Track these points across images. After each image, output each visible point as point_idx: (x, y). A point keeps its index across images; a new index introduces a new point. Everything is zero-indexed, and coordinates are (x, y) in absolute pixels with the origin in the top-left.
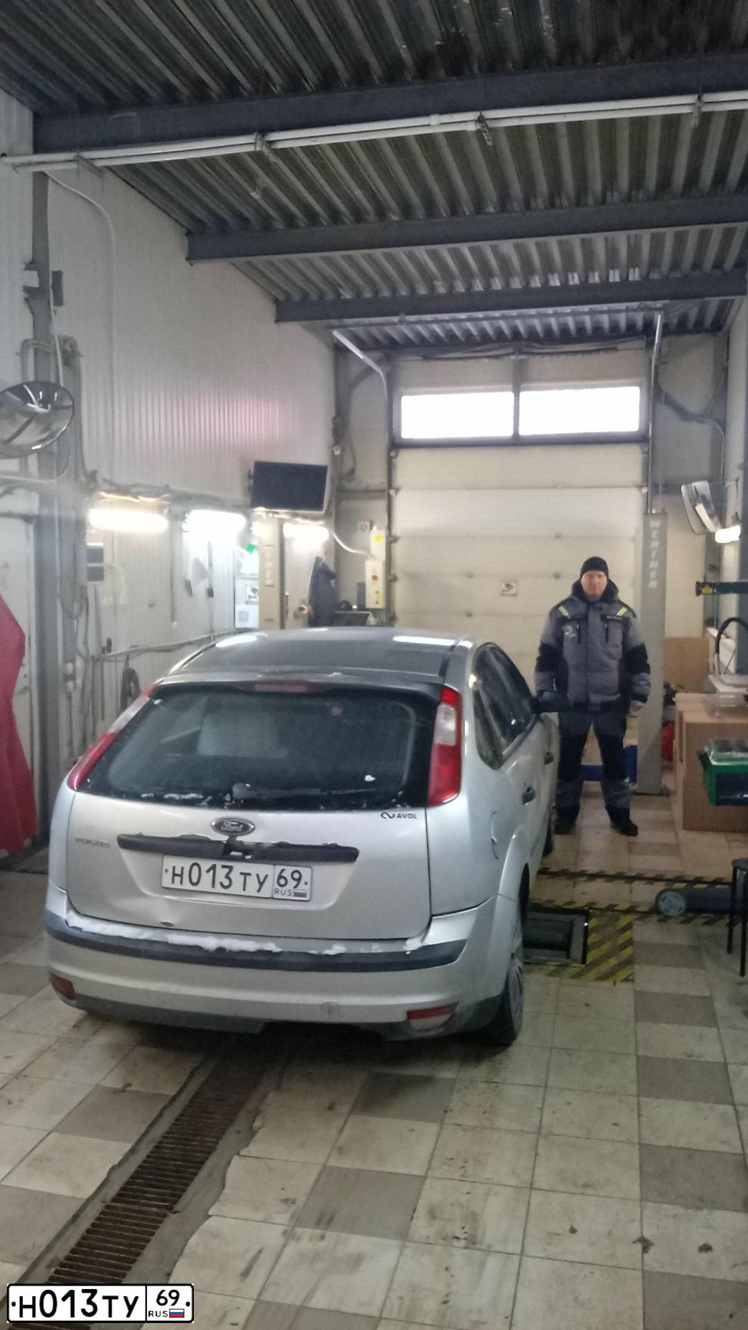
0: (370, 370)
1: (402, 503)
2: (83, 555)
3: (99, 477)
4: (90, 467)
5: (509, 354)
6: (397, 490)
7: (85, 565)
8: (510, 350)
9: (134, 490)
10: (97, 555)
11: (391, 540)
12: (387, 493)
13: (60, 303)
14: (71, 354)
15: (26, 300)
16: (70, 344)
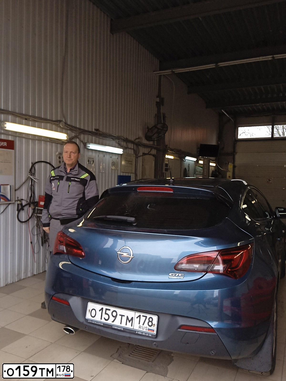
0: (230, 120)
1: (237, 157)
2: (164, 165)
3: (168, 147)
4: (166, 144)
6: (236, 153)
7: (164, 167)
8: (271, 113)
9: (174, 150)
10: (167, 165)
11: (234, 167)
12: (233, 154)
13: (163, 105)
14: (164, 117)
15: (156, 104)
16: (164, 115)
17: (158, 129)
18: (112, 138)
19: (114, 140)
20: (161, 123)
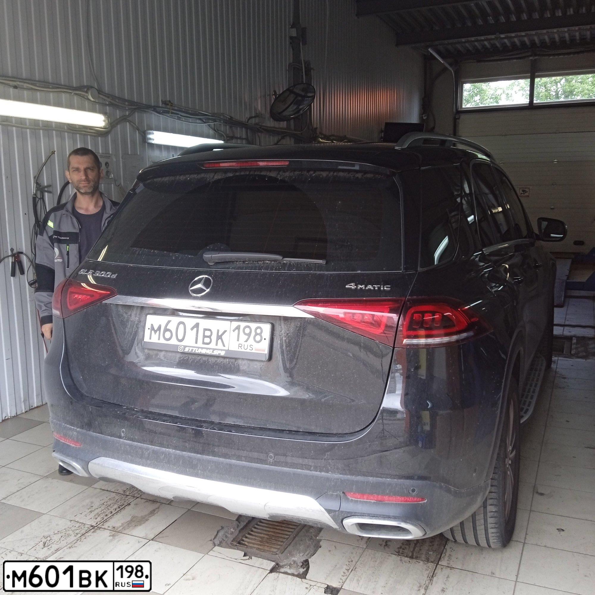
0: (446, 69)
3: (318, 131)
4: (315, 126)
5: (529, 56)
8: (530, 54)
9: (332, 137)
13: (305, 43)
14: (308, 70)
15: (291, 43)
16: (308, 64)
17: (297, 95)
18: (200, 119)
19: (205, 123)
20: (302, 83)
